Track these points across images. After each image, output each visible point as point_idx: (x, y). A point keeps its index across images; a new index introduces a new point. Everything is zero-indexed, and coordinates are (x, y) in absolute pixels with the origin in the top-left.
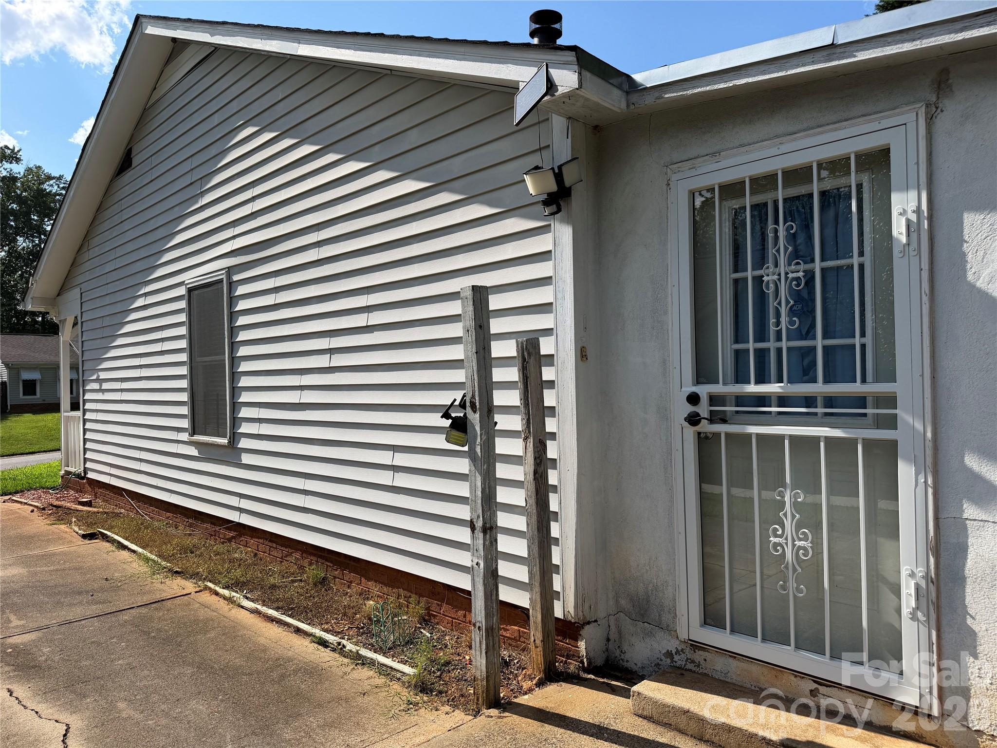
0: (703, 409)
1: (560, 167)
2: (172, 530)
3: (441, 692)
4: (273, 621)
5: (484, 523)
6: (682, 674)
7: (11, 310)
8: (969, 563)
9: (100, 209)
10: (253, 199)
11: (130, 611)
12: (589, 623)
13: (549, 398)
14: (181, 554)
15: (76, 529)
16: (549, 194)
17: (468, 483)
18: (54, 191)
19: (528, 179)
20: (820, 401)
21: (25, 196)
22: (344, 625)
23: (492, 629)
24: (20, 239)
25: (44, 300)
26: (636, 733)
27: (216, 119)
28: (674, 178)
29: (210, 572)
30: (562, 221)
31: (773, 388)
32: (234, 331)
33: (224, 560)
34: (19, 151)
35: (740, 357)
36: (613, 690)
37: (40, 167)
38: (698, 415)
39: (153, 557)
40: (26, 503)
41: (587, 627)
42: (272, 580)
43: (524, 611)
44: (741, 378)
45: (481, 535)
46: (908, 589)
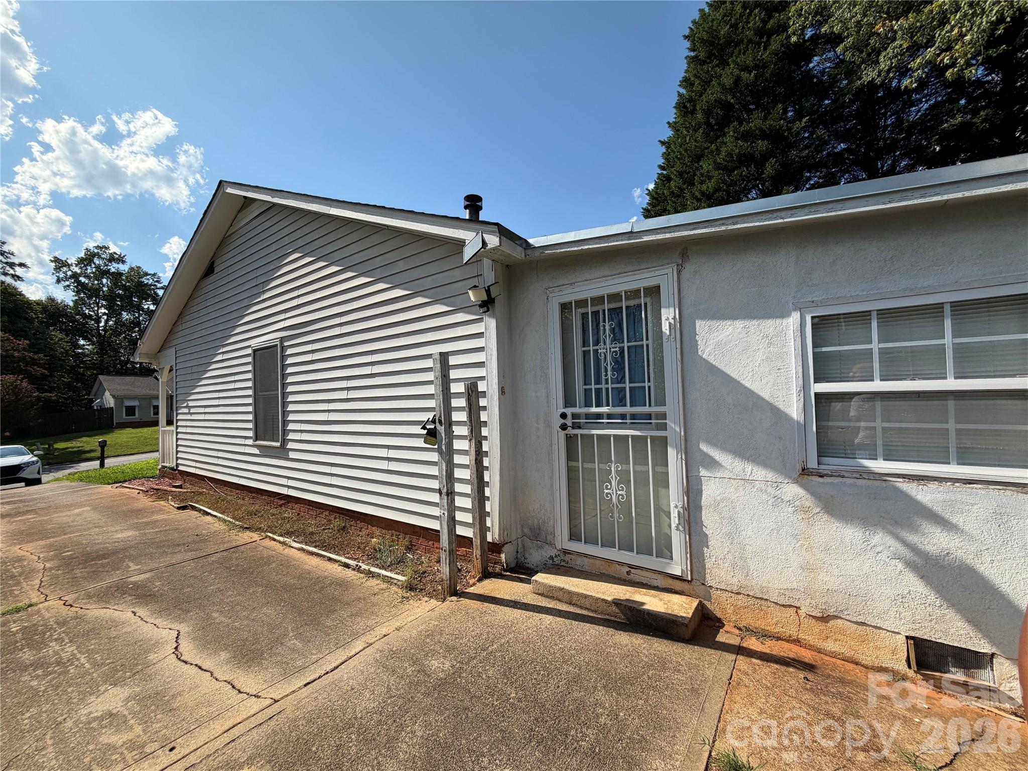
0: (569, 421)
1: (489, 287)
2: (240, 502)
3: (422, 590)
4: (313, 554)
5: (448, 490)
6: (559, 568)
7: (116, 360)
8: (703, 499)
9: (191, 298)
10: (298, 296)
11: (216, 554)
12: (507, 543)
13: (484, 417)
14: (248, 516)
15: (172, 503)
16: (482, 301)
17: (437, 467)
18: (150, 283)
19: (471, 293)
20: (628, 417)
21: (128, 286)
22: (359, 554)
23: (452, 550)
24: (124, 314)
25: (148, 355)
26: (535, 603)
27: (274, 247)
28: (551, 295)
29: (269, 527)
30: (490, 316)
31: (604, 409)
32: (284, 376)
33: (277, 518)
34: (124, 256)
35: (587, 392)
36: (521, 580)
37: (139, 267)
38: (566, 424)
39: (229, 519)
40: (133, 488)
41: (505, 546)
42: (311, 530)
43: (470, 539)
44: (588, 404)
45: (446, 497)
46: (674, 514)
